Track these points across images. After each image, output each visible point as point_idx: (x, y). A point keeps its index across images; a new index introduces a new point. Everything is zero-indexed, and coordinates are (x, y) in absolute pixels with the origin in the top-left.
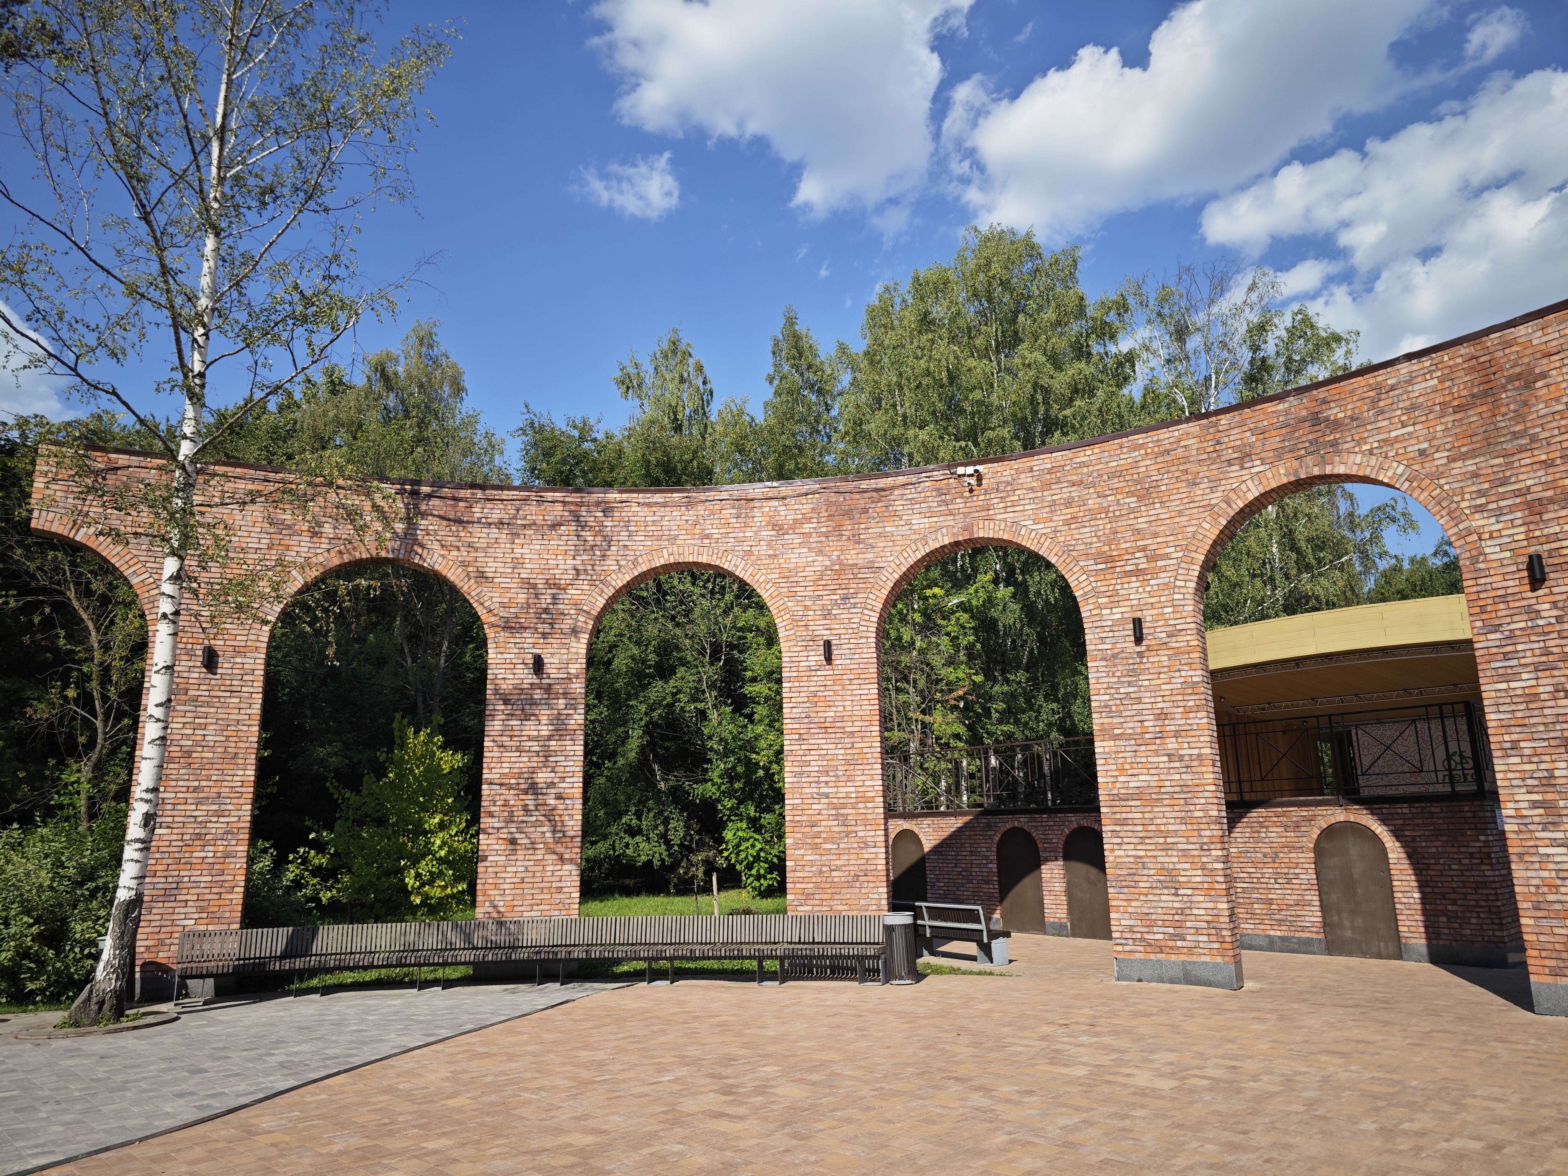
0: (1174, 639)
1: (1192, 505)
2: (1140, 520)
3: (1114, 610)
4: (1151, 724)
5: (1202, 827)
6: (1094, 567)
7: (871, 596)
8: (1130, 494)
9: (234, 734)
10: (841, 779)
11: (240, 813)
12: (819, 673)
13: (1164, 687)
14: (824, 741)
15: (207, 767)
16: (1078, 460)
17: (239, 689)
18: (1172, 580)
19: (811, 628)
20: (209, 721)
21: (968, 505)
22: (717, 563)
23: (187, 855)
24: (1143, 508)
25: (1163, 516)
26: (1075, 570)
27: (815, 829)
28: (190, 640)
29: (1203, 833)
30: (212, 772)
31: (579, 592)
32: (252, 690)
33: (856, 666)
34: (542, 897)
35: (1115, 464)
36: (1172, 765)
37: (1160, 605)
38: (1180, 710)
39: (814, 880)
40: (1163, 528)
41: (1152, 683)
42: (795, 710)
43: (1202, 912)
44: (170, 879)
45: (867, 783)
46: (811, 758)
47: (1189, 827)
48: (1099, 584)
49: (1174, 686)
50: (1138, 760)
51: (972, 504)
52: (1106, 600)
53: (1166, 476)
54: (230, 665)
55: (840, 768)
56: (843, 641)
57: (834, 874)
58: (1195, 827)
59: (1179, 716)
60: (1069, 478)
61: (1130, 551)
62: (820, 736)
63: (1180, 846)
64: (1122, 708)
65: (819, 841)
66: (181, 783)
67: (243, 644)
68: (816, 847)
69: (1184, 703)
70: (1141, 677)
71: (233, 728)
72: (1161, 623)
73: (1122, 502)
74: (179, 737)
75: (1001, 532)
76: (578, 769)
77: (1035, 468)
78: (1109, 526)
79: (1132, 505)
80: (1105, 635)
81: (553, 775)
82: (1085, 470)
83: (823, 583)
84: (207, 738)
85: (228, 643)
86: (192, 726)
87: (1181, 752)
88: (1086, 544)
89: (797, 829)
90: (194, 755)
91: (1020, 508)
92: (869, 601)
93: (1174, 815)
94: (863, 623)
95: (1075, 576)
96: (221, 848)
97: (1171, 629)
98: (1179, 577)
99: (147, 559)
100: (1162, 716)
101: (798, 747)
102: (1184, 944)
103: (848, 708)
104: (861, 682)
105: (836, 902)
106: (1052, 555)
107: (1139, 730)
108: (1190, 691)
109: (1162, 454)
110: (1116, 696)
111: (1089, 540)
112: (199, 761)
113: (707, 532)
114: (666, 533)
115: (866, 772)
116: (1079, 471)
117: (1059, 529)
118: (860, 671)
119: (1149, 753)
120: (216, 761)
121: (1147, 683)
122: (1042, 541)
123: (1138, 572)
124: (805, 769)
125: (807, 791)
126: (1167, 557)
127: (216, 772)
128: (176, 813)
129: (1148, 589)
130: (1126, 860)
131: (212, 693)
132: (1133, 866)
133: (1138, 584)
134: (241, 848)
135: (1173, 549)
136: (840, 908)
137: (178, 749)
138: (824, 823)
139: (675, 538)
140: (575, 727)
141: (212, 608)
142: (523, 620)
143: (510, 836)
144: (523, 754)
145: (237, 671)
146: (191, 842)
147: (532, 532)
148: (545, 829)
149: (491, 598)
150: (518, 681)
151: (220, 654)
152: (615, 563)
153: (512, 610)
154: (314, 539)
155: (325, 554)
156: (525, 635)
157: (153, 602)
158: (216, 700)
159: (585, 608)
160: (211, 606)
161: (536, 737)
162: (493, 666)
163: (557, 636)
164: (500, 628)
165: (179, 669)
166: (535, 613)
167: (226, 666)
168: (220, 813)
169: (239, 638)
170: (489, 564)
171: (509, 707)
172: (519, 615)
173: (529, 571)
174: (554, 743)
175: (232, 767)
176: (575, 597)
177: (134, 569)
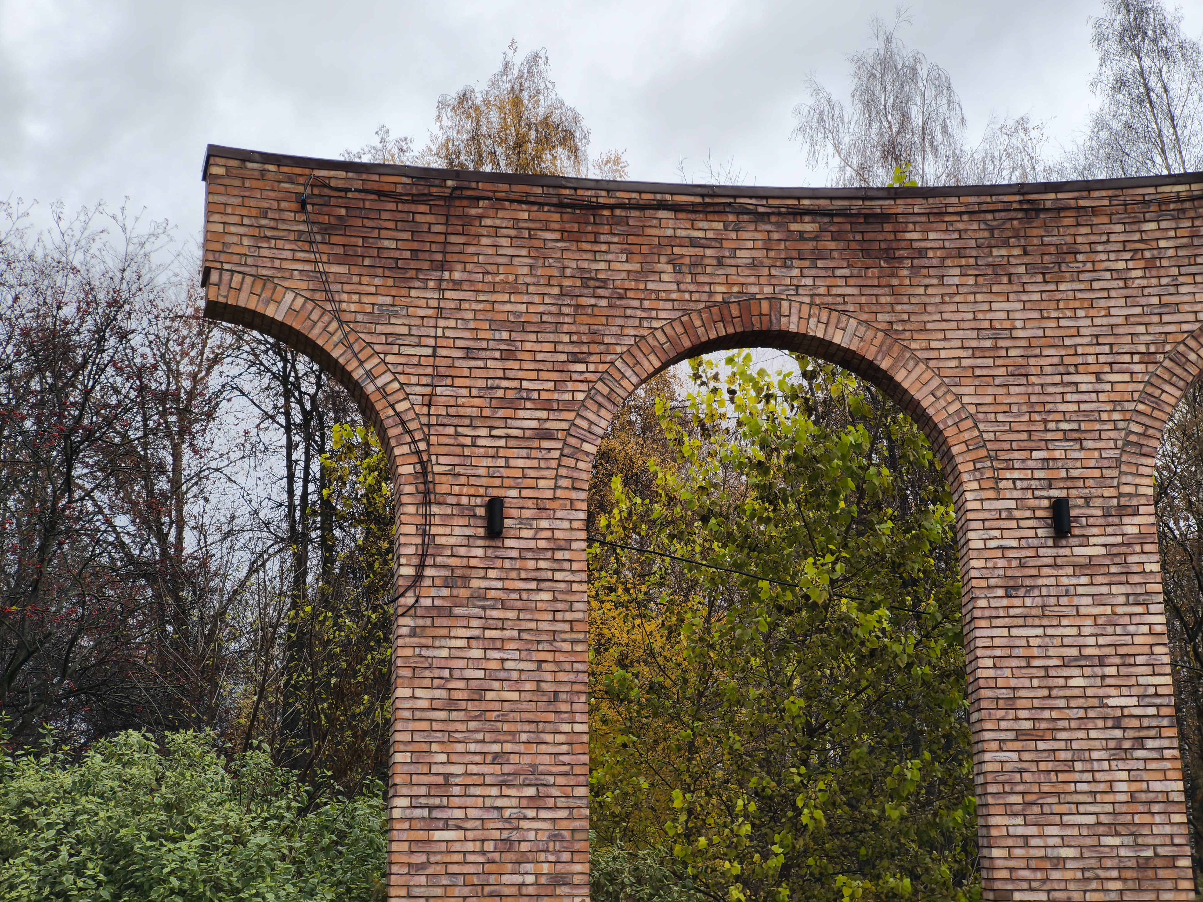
9: (549, 657)
11: (572, 803)
15: (511, 716)
17: (549, 575)
20: (507, 634)
23: (492, 879)
28: (465, 490)
30: (519, 727)
31: (1126, 377)
32: (570, 577)
54: (531, 533)
66: (472, 747)
67: (549, 494)
71: (547, 646)
74: (462, 664)
76: (1165, 722)
81: (1118, 733)
84: (509, 665)
85: (524, 493)
86: (481, 644)
90: (490, 695)
96: (545, 868)
99: (387, 348)
112: (497, 706)
120: (524, 706)
127: (526, 727)
128: (469, 802)
131: (509, 584)
134: (578, 868)
137: (461, 684)
140: (1150, 640)
141: (495, 432)
142: (1024, 436)
143: (1050, 852)
144: (1054, 693)
145: (542, 544)
146: (496, 856)
147: (1022, 269)
148: (1115, 841)
149: (959, 397)
150: (1030, 553)
151: (515, 513)
152: (1192, 317)
153: (1000, 418)
154: (647, 304)
155: (668, 329)
156: (1031, 464)
157: (403, 423)
158: (515, 596)
159: (1141, 407)
160: (492, 428)
161: (1076, 658)
162: (978, 525)
163: (1092, 463)
164: (983, 453)
165: (452, 541)
166: (1045, 421)
167: (525, 533)
168: (540, 803)
169: (542, 483)
170: (949, 335)
171: (1017, 602)
172: (1016, 427)
173: (1024, 343)
174: (1113, 671)
175: (551, 717)
176: (1118, 387)
177: (368, 366)
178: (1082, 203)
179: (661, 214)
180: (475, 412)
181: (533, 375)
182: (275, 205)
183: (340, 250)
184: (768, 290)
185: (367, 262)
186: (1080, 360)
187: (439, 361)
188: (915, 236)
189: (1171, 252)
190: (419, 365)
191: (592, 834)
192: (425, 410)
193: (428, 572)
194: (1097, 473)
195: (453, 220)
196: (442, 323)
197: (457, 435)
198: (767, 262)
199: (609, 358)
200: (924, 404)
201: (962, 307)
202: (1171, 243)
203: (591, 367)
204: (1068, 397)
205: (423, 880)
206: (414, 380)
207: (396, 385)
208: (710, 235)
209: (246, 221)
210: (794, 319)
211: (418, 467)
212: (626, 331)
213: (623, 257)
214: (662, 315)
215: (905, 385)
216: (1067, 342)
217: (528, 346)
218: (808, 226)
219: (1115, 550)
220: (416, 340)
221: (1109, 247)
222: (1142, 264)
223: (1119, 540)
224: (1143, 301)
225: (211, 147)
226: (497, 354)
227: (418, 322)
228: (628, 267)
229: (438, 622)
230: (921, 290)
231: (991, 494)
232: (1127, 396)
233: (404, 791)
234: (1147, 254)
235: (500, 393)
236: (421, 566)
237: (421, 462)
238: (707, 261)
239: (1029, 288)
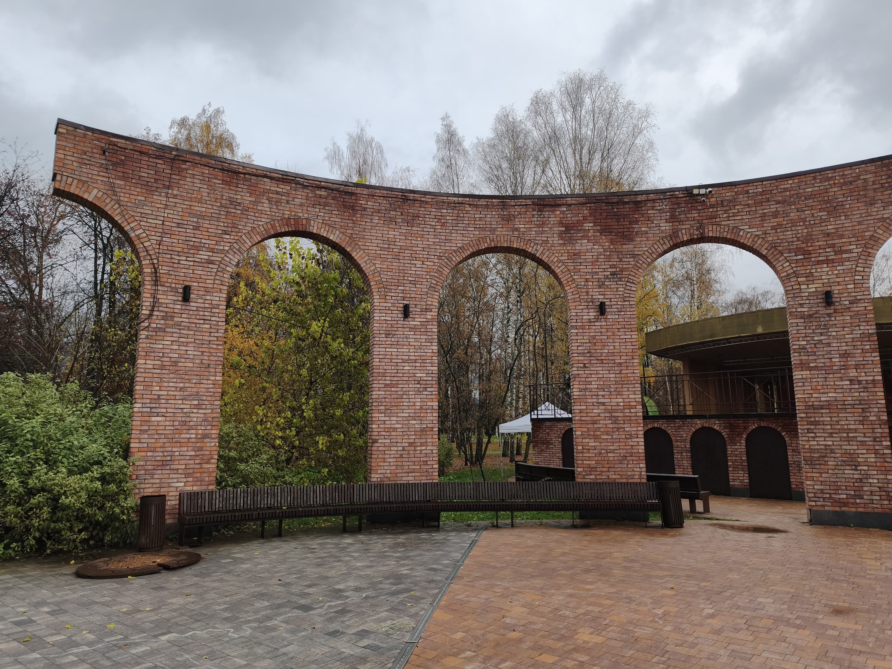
0: (855, 305)
1: (869, 218)
2: (829, 227)
3: (810, 286)
4: (837, 360)
5: (876, 426)
6: (795, 258)
7: (631, 273)
8: (820, 210)
9: (207, 350)
10: (613, 393)
11: (213, 407)
12: (596, 324)
13: (847, 336)
14: (601, 368)
15: (189, 373)
16: (782, 187)
17: (209, 318)
18: (854, 267)
19: (590, 294)
20: (189, 340)
21: (701, 214)
22: (524, 248)
23: (177, 436)
24: (832, 219)
25: (846, 225)
26: (780, 259)
27: (596, 426)
28: (174, 281)
29: (876, 431)
30: (192, 377)
31: (432, 264)
32: (218, 319)
33: (622, 320)
34: (414, 467)
35: (810, 190)
36: (853, 386)
37: (844, 283)
38: (859, 351)
39: (596, 458)
40: (847, 233)
41: (838, 333)
42: (580, 348)
43: (875, 481)
44: (166, 454)
45: (630, 396)
46: (592, 379)
47: (865, 427)
48: (799, 269)
49: (855, 336)
50: (828, 383)
51: (704, 214)
52: (804, 279)
53: (849, 199)
54: (202, 301)
55: (612, 386)
56: (612, 303)
57: (610, 455)
58: (870, 427)
59: (859, 355)
60: (776, 199)
61: (822, 247)
62: (598, 365)
63: (859, 439)
64: (815, 350)
65: (599, 433)
66: (171, 384)
67: (211, 286)
68: (596, 438)
69: (863, 347)
70: (830, 330)
71: (206, 346)
72: (845, 295)
73: (816, 215)
74: (168, 351)
75: (725, 233)
76: (434, 382)
77: (750, 191)
78: (806, 231)
79: (823, 217)
80: (803, 302)
81: (419, 386)
82: (788, 193)
83: (599, 264)
84: (189, 352)
85: (200, 285)
86: (177, 344)
87: (861, 379)
88: (789, 242)
89: (583, 426)
90: (180, 364)
91: (740, 218)
92: (630, 277)
93: (855, 418)
94: (626, 291)
95: (780, 264)
96: (200, 432)
97: (853, 298)
98: (859, 265)
99: (141, 219)
100: (845, 355)
101: (582, 372)
102: (862, 501)
103: (616, 347)
104: (626, 330)
105: (611, 473)
106: (763, 249)
107: (828, 364)
108: (867, 339)
109: (845, 184)
110: (811, 342)
111: (791, 240)
112: (183, 368)
113: (516, 226)
114: (488, 226)
115: (630, 389)
116: (783, 194)
117: (768, 232)
118: (625, 323)
119: (835, 379)
120: (195, 369)
121: (834, 334)
122: (755, 240)
123: (827, 261)
124: (588, 386)
125: (589, 401)
126: (850, 251)
127: (195, 377)
128: (168, 406)
129: (836, 272)
130: (818, 447)
131: (191, 321)
132: (824, 451)
133: (828, 269)
134: (214, 432)
135: (854, 247)
136: (614, 477)
137: (168, 359)
138: (602, 422)
139: (495, 230)
140: (432, 355)
141: (188, 259)
142: (396, 281)
143: (392, 426)
144: (399, 371)
145: (207, 305)
146: (179, 427)
147: (400, 220)
148: (414, 422)
149: (375, 264)
150: (395, 322)
151: (196, 292)
152: (455, 245)
153: (389, 273)
154: (257, 215)
155: (265, 226)
156: (398, 291)
157: (147, 251)
158: (193, 325)
159: (436, 275)
160: (187, 257)
161: (407, 360)
162: (378, 311)
163: (419, 293)
164: (381, 286)
165: (167, 301)
166: (404, 276)
167: (199, 301)
168: (200, 407)
169: (208, 281)
170: (373, 241)
171: (389, 339)
172: (394, 277)
173: (399, 247)
174: (419, 364)
175: (207, 374)
176: (429, 267)
177: (132, 225)
178: (422, 199)
179: (265, 179)
180: (180, 250)
181: (207, 237)
182: (90, 150)
183: (121, 174)
184: (306, 215)
185: (134, 181)
186: (417, 256)
187: (164, 227)
188: (363, 202)
189: (450, 221)
190: (156, 227)
191: (221, 419)
192: (158, 246)
193: (155, 313)
194: (420, 296)
195: (174, 169)
196: (167, 211)
197: (172, 258)
198: (306, 205)
199: (240, 234)
200: (362, 266)
201: (378, 232)
202: (450, 218)
203: (232, 237)
204: (413, 269)
205: (146, 436)
206: (153, 233)
207: (145, 235)
208: (284, 191)
209: (75, 155)
210: (315, 228)
211: (153, 270)
212: (248, 225)
213: (248, 195)
214: (263, 220)
215: (355, 258)
216: (414, 249)
217: (205, 225)
218: (323, 193)
219: (423, 323)
220: (155, 217)
221: (430, 217)
222: (441, 224)
223: (425, 320)
224: (440, 237)
225: (59, 120)
226: (191, 227)
227: (157, 209)
228: (250, 199)
229: (158, 334)
230: (364, 223)
231: (383, 301)
232: (432, 270)
233: (140, 401)
234: (443, 221)
235: (192, 243)
236: (152, 310)
237: (154, 268)
238: (282, 201)
239: (402, 227)
